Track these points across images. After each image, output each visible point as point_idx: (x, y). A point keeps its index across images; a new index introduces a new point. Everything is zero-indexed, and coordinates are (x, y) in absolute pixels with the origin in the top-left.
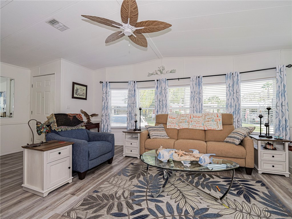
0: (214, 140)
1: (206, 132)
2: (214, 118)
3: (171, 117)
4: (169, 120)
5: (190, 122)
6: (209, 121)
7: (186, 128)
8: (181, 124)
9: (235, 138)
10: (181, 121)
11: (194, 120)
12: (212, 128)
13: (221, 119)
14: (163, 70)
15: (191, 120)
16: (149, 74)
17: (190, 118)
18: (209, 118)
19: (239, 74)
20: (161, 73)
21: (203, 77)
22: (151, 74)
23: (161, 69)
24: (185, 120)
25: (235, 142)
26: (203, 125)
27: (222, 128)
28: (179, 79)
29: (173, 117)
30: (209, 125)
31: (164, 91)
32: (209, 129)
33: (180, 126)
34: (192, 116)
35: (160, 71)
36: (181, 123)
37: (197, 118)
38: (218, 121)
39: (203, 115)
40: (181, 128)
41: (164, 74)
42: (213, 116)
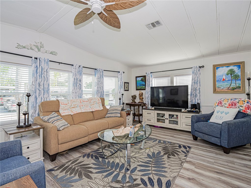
0: (100, 118)
1: (94, 113)
2: (97, 101)
3: (62, 103)
4: (61, 107)
5: (82, 106)
6: (94, 104)
7: (80, 113)
8: (74, 110)
9: (117, 113)
10: (73, 106)
11: (84, 104)
12: (97, 109)
13: (101, 102)
14: (41, 47)
15: (82, 104)
16: (19, 45)
17: (81, 103)
18: (93, 101)
19: (103, 70)
20: (39, 50)
21: (83, 67)
22: (22, 46)
23: (39, 45)
24: (77, 105)
25: (118, 115)
26: (91, 108)
27: (103, 109)
28: (59, 63)
29: (65, 103)
30: (95, 107)
31: (45, 73)
32: (96, 110)
33: (74, 112)
34: (82, 101)
35: (37, 47)
36: (74, 108)
37: (86, 103)
38: (100, 103)
39: (89, 100)
40: (75, 113)
41: (43, 53)
42: (96, 100)
